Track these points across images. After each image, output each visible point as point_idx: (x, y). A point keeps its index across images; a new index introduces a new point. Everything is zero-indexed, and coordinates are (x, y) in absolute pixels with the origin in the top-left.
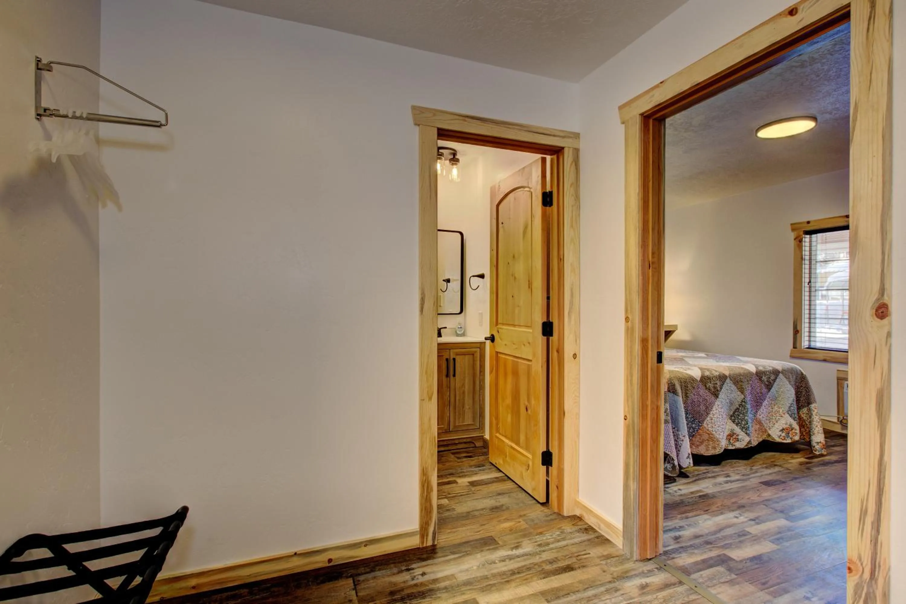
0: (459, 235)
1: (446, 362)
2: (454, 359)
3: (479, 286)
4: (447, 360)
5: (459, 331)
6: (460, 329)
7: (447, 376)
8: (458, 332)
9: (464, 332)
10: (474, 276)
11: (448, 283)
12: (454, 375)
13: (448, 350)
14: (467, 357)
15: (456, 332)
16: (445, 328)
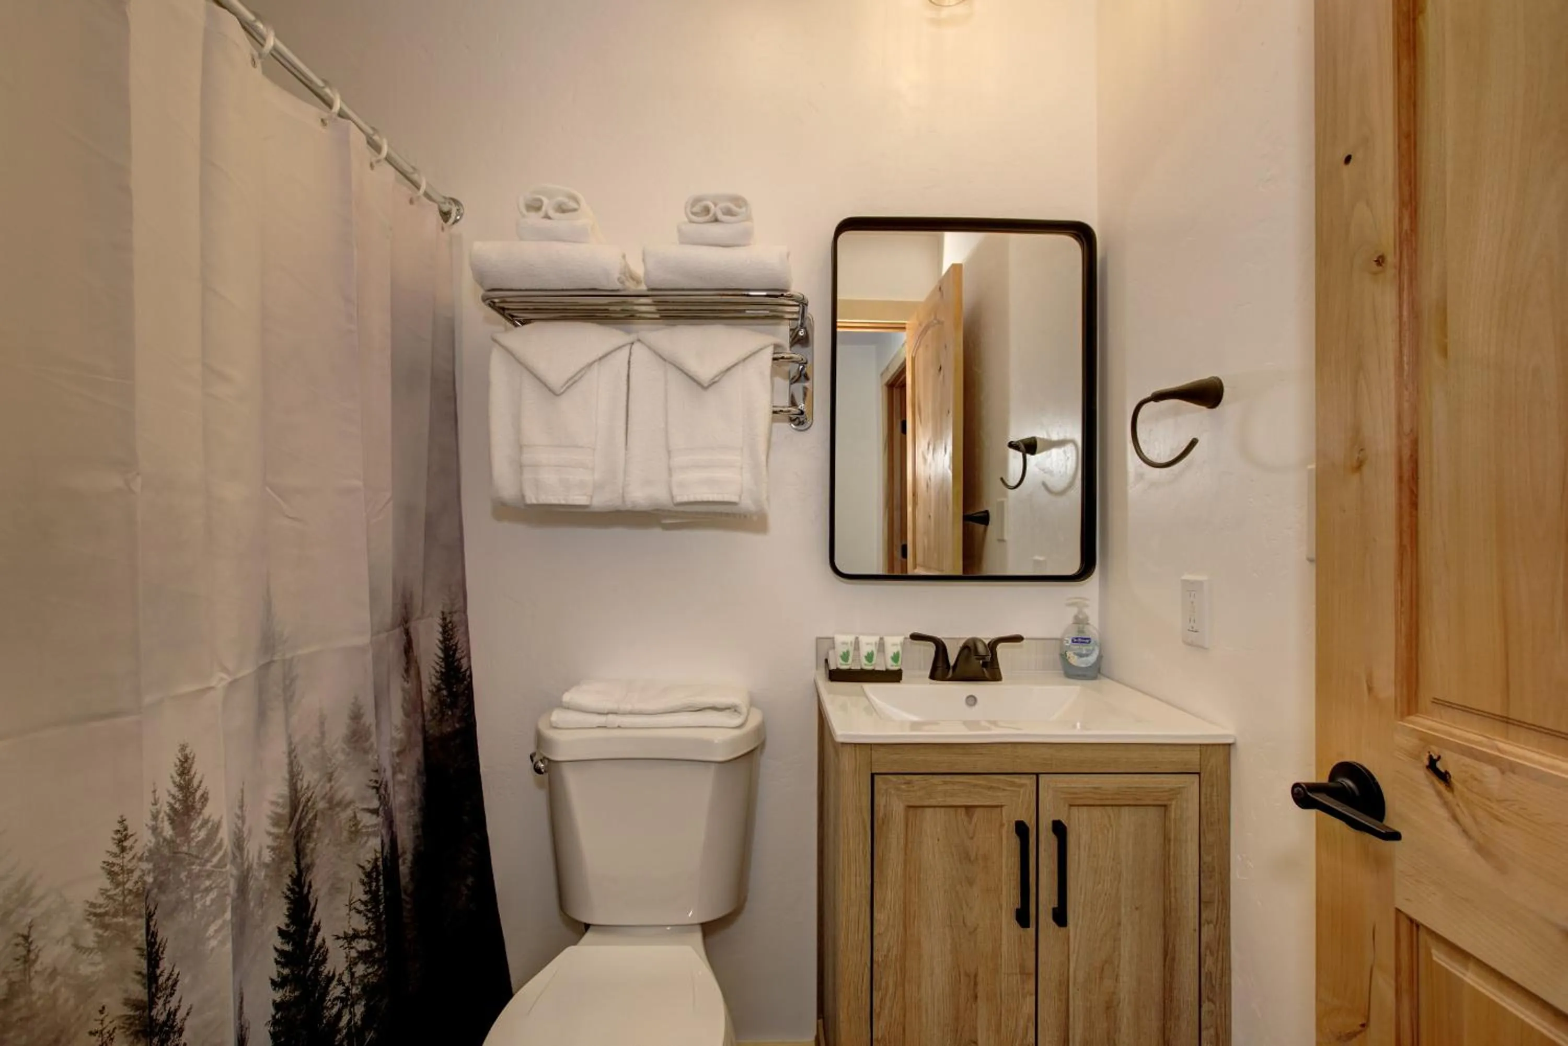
0: (1071, 247)
1: (1015, 841)
2: (1059, 829)
3: (1193, 443)
4: (1021, 829)
5: (1081, 655)
6: (1084, 649)
7: (1023, 917)
8: (1074, 660)
9: (1100, 657)
10: (1159, 397)
11: (1028, 456)
12: (1060, 917)
13: (1025, 780)
14: (1128, 818)
15: (1064, 656)
16: (1017, 639)
